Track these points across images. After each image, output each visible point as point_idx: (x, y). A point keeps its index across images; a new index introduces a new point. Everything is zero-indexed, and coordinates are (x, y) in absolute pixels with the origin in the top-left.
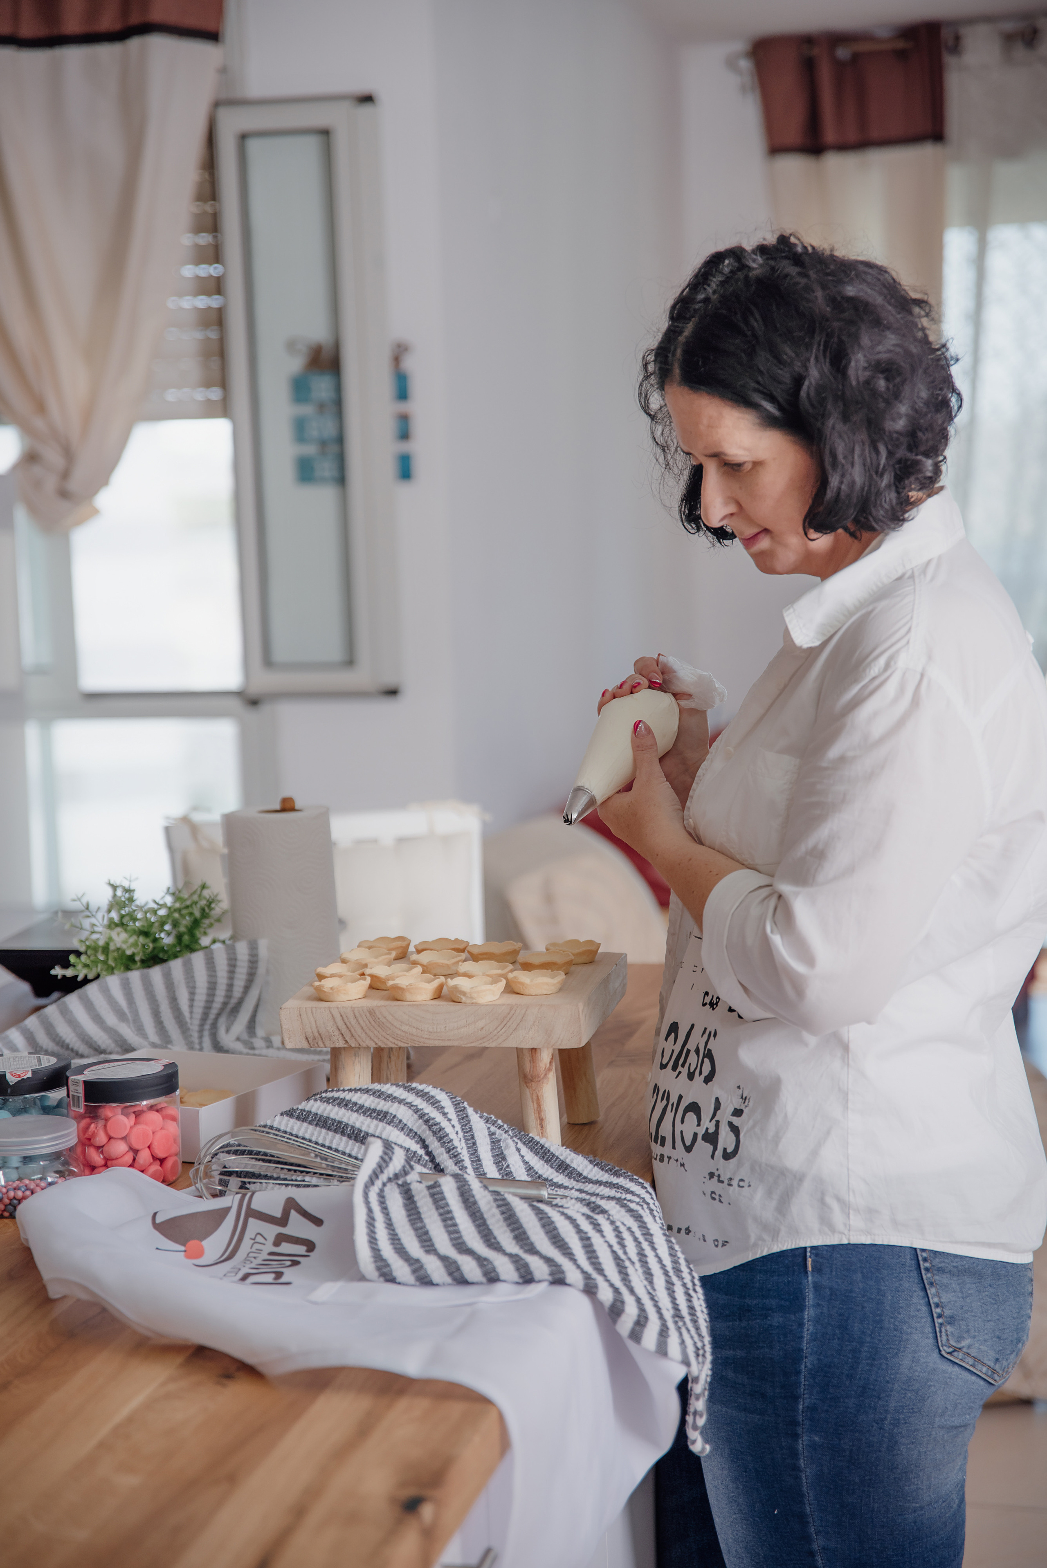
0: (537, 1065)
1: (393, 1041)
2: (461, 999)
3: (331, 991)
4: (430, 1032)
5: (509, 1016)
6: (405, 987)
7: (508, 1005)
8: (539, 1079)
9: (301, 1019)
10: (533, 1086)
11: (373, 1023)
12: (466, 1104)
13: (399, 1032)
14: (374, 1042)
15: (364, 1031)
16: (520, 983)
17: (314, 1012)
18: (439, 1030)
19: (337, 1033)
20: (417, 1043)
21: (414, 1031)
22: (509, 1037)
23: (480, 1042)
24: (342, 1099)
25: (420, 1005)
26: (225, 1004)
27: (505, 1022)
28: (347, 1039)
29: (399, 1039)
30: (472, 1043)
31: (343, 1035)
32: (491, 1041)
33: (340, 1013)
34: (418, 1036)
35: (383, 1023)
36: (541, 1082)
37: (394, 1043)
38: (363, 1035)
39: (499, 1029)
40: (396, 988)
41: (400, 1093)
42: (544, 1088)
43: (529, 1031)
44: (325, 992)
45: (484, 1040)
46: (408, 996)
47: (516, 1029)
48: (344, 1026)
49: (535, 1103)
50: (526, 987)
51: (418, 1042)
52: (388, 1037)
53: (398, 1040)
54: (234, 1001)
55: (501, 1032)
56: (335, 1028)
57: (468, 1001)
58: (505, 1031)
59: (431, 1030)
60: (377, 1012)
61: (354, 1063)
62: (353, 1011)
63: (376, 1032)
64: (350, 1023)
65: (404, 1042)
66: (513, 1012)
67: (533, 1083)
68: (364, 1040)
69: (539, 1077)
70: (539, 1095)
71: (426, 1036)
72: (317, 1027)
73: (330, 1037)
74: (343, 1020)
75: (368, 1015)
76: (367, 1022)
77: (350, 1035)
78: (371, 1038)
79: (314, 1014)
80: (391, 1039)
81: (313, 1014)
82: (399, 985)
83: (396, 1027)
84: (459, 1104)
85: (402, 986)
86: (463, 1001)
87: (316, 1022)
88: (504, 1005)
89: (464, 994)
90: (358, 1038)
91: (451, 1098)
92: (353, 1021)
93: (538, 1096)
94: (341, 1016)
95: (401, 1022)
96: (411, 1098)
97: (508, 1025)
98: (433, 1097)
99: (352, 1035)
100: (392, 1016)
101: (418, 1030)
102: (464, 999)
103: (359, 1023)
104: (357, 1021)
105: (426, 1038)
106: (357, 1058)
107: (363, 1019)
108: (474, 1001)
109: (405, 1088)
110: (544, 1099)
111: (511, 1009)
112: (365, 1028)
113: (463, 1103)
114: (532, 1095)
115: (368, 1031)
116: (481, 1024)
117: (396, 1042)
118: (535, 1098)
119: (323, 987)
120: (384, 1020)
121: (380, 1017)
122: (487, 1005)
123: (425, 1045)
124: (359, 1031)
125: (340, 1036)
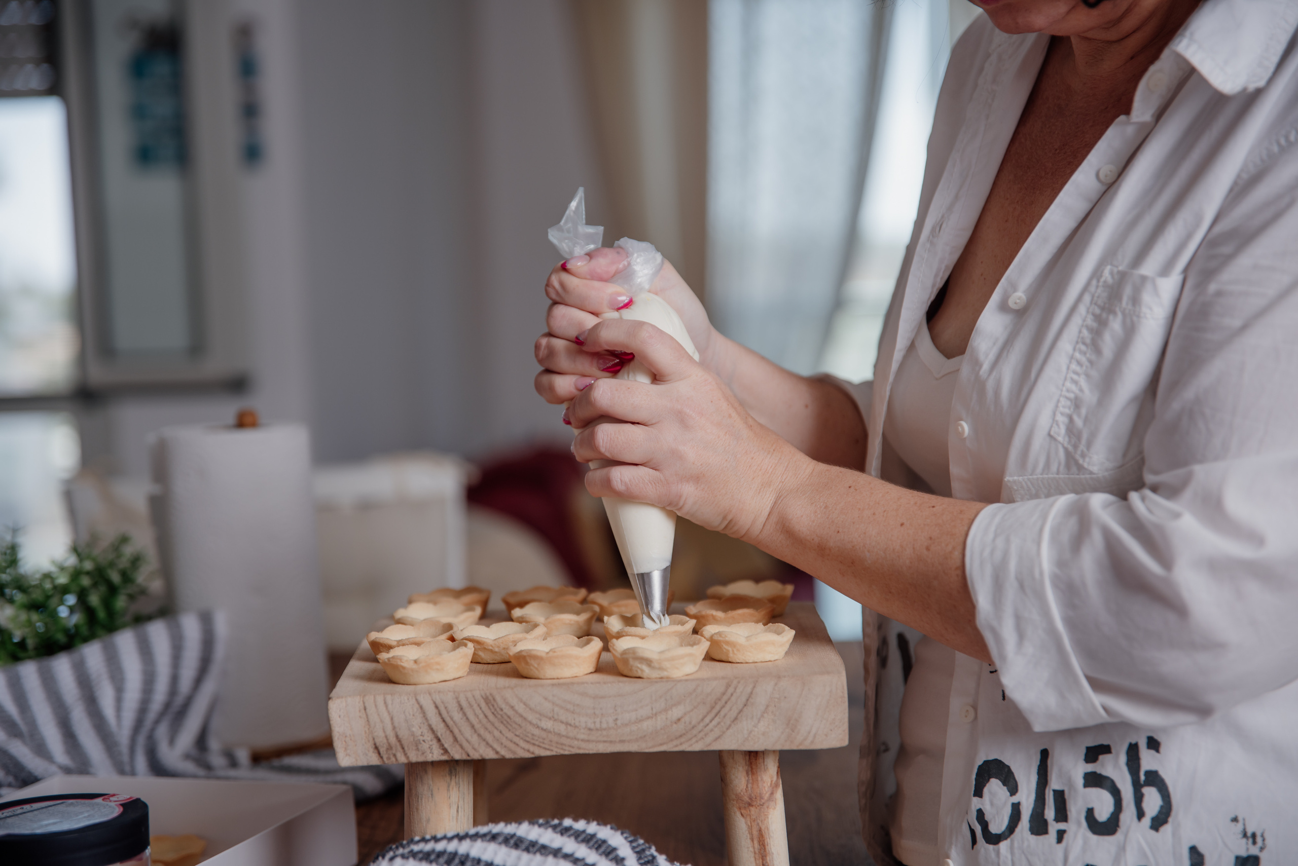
0: (759, 779)
1: (526, 746)
2: (642, 671)
3: (415, 666)
4: (590, 729)
5: (725, 698)
6: (544, 655)
7: (723, 678)
8: (763, 801)
9: (367, 715)
10: (753, 813)
11: (491, 717)
12: (653, 851)
13: (536, 732)
14: (494, 749)
15: (475, 731)
16: (728, 643)
17: (389, 702)
18: (604, 725)
19: (428, 736)
20: (567, 748)
21: (562, 729)
22: (724, 733)
23: (675, 743)
24: (450, 853)
25: (573, 684)
26: (167, 706)
27: (718, 708)
28: (446, 746)
29: (537, 743)
30: (661, 745)
31: (439, 740)
32: (694, 740)
33: (435, 703)
34: (568, 737)
35: (509, 717)
36: (765, 806)
37: (528, 751)
38: (474, 739)
39: (707, 720)
40: (522, 657)
41: (548, 837)
42: (770, 816)
43: (759, 722)
44: (404, 668)
45: (683, 740)
46: (550, 672)
47: (736, 719)
48: (442, 725)
49: (756, 842)
50: (738, 650)
51: (570, 746)
52: (516, 740)
53: (534, 744)
54: (179, 700)
55: (711, 726)
56: (425, 729)
57: (655, 674)
58: (719, 723)
59: (592, 726)
60: (498, 698)
61: (449, 786)
62: (457, 698)
63: (497, 733)
64: (452, 718)
65: (545, 749)
66: (731, 690)
67: (753, 809)
68: (476, 746)
69: (761, 798)
70: (763, 828)
71: (581, 736)
72: (394, 728)
73: (417, 744)
74: (440, 714)
75: (483, 704)
76: (481, 716)
77: (451, 739)
78: (488, 744)
79: (390, 706)
80: (522, 744)
81: (387, 706)
82: (534, 653)
83: (531, 723)
84: (643, 850)
85: (539, 654)
86: (645, 675)
87: (392, 719)
88: (716, 679)
89: (648, 662)
90: (465, 744)
91: (631, 842)
92: (457, 716)
93: (760, 830)
94: (437, 707)
95: (540, 714)
96: (569, 845)
97: (722, 713)
98: (604, 842)
99: (456, 739)
100: (525, 704)
101: (569, 727)
102: (646, 671)
103: (467, 719)
104: (465, 714)
105: (582, 740)
106: (453, 777)
107: (474, 710)
108: (665, 674)
109: (554, 828)
110: (771, 834)
111: (728, 686)
112: (477, 726)
113: (650, 848)
114: (750, 828)
115: (482, 732)
116: (676, 713)
117: (532, 748)
118: (755, 833)
119: (401, 660)
120: (510, 713)
121: (503, 706)
122: (686, 680)
123: (581, 752)
124: (468, 732)
125: (435, 742)
